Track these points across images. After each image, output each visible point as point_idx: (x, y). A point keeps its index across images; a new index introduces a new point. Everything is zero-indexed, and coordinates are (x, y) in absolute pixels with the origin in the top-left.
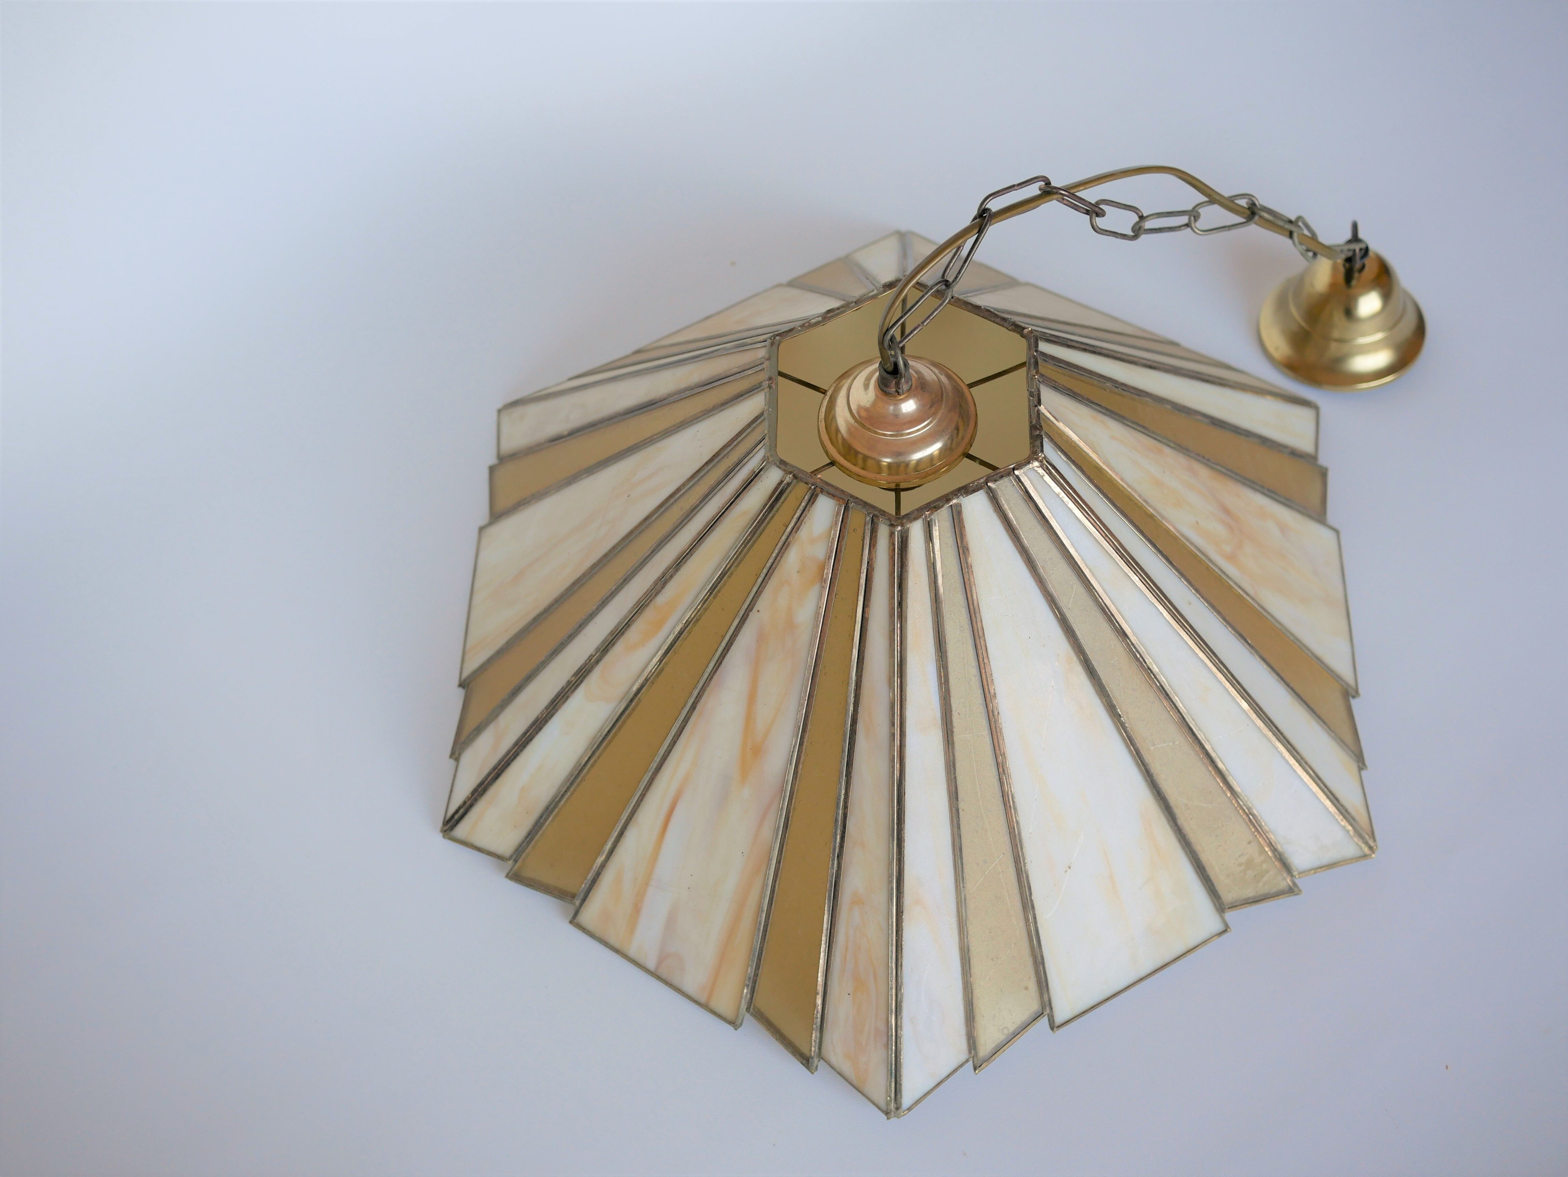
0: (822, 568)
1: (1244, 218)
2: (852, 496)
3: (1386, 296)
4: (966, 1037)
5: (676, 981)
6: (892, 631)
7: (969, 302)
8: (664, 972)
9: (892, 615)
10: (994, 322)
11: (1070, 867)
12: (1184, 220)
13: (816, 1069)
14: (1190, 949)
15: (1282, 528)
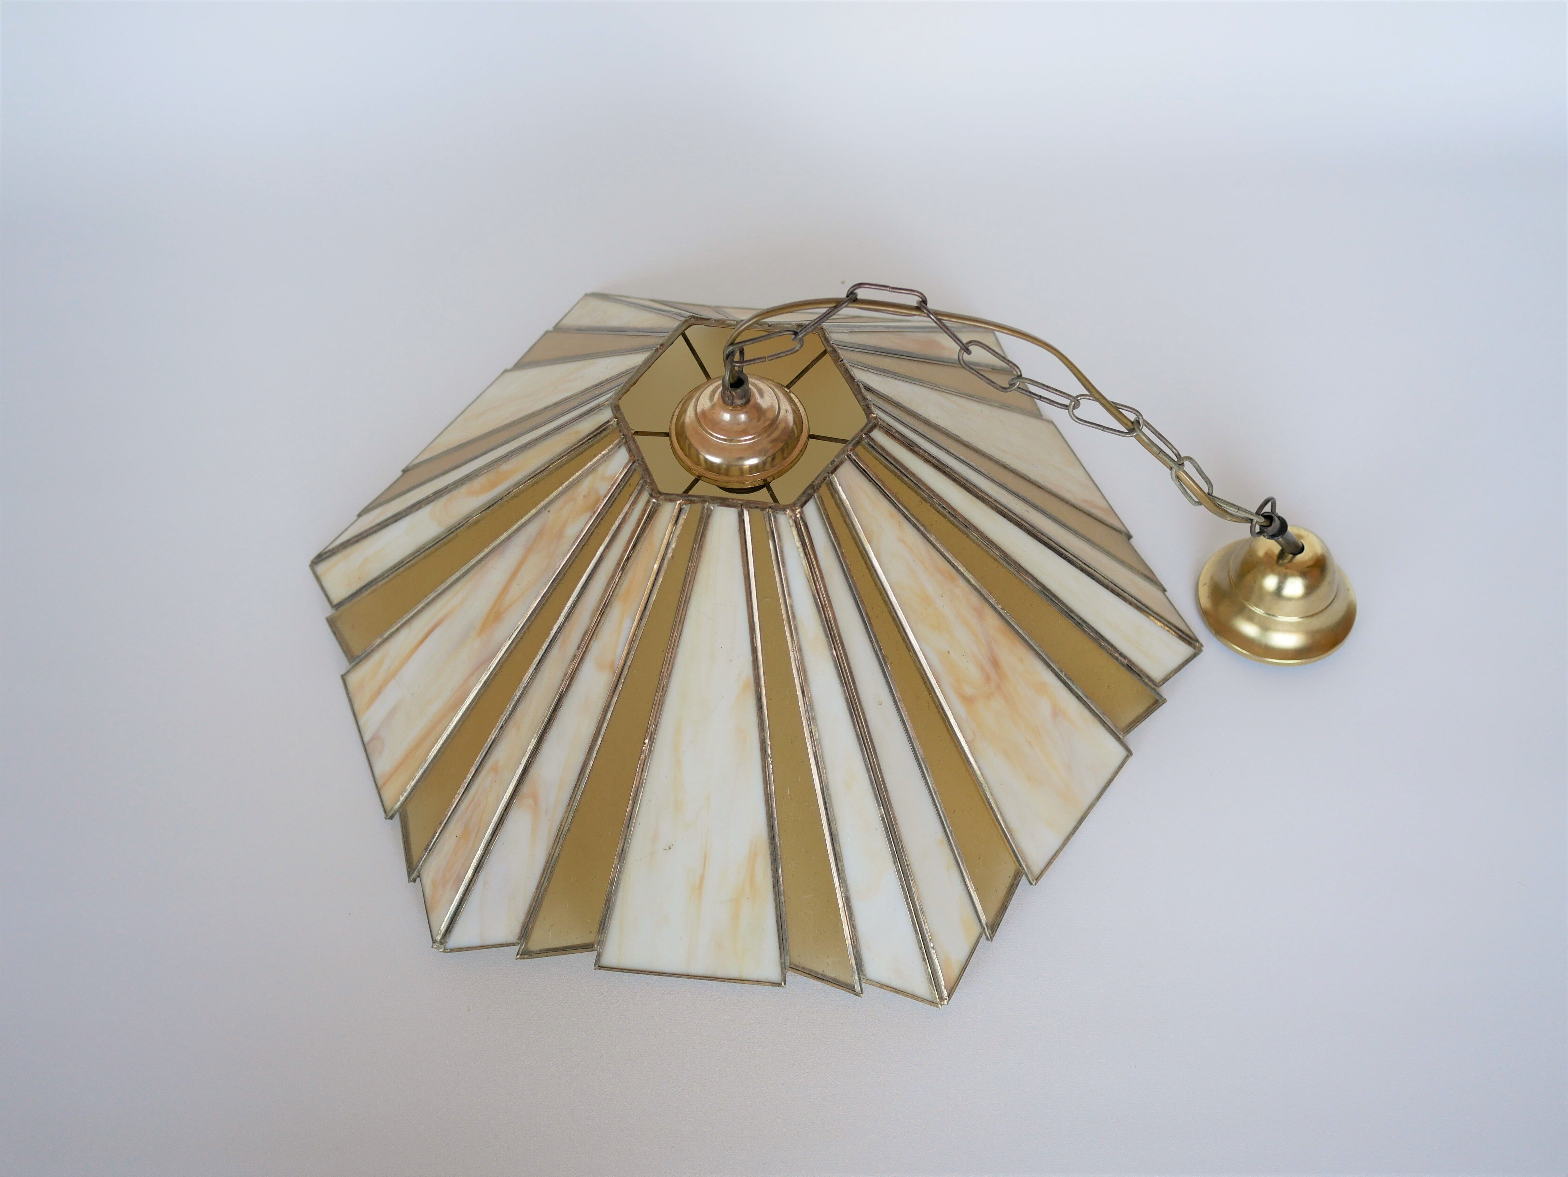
0: (597, 501)
1: (1127, 430)
2: (642, 458)
3: (1310, 589)
4: (521, 925)
5: (373, 759)
6: (613, 577)
7: (850, 371)
8: (370, 749)
9: (618, 564)
10: (855, 395)
11: (670, 848)
12: (1066, 402)
13: (414, 880)
14: (742, 979)
15: (1056, 713)
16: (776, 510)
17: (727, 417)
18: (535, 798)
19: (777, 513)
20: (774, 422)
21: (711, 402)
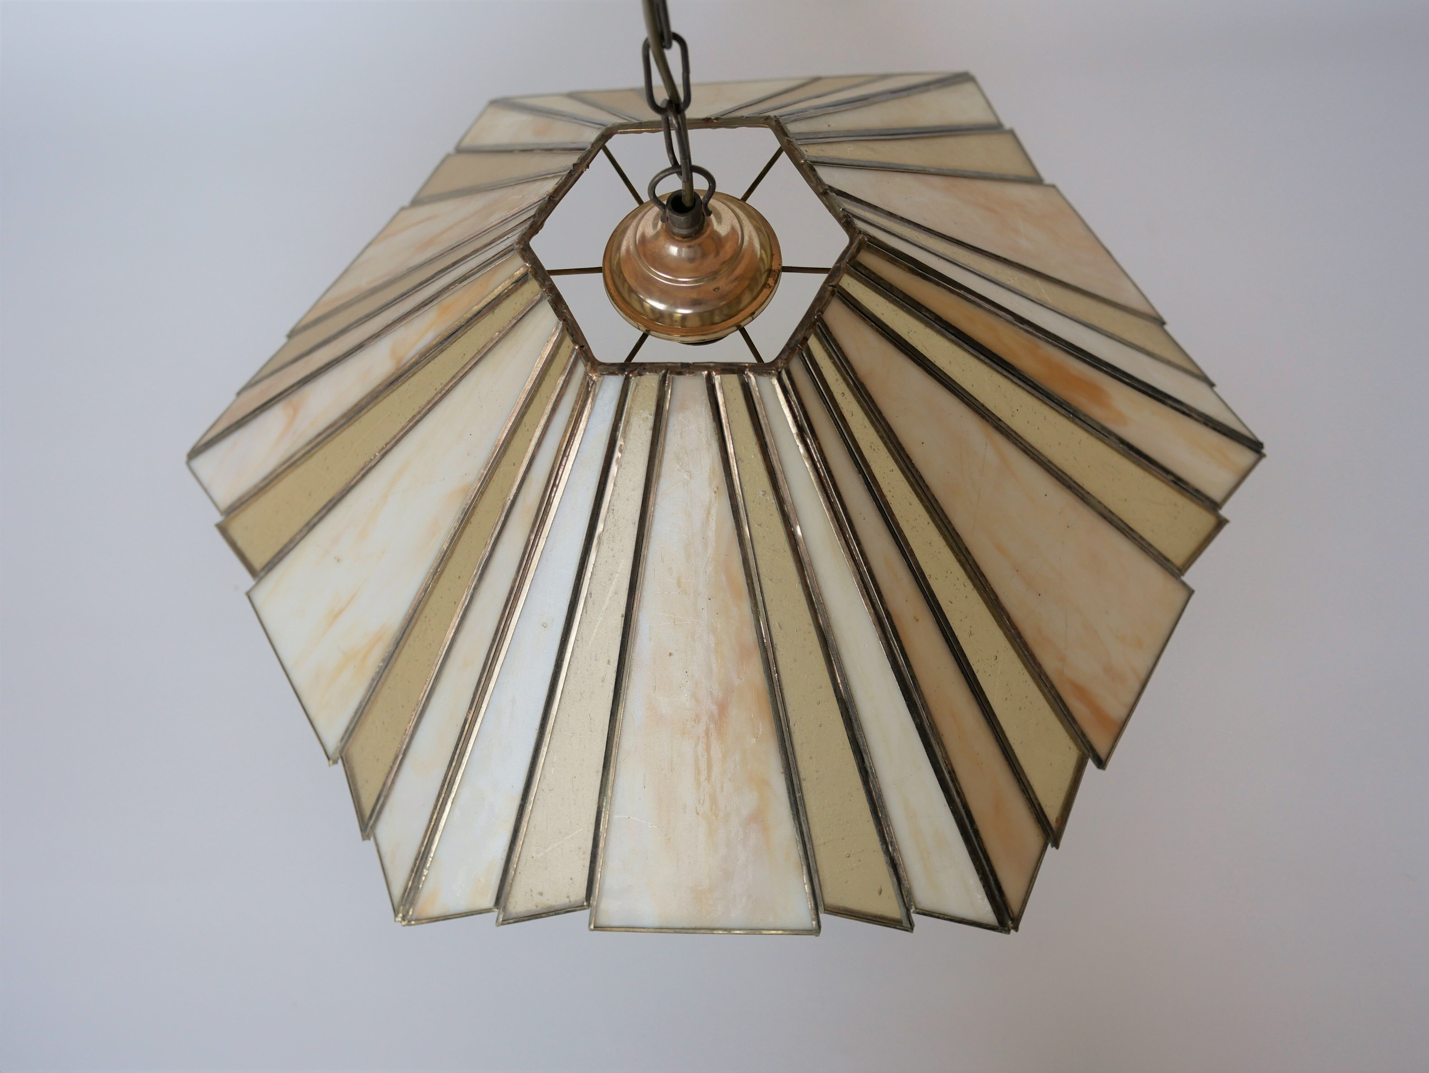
17: (674, 250)
20: (737, 254)
21: (654, 230)
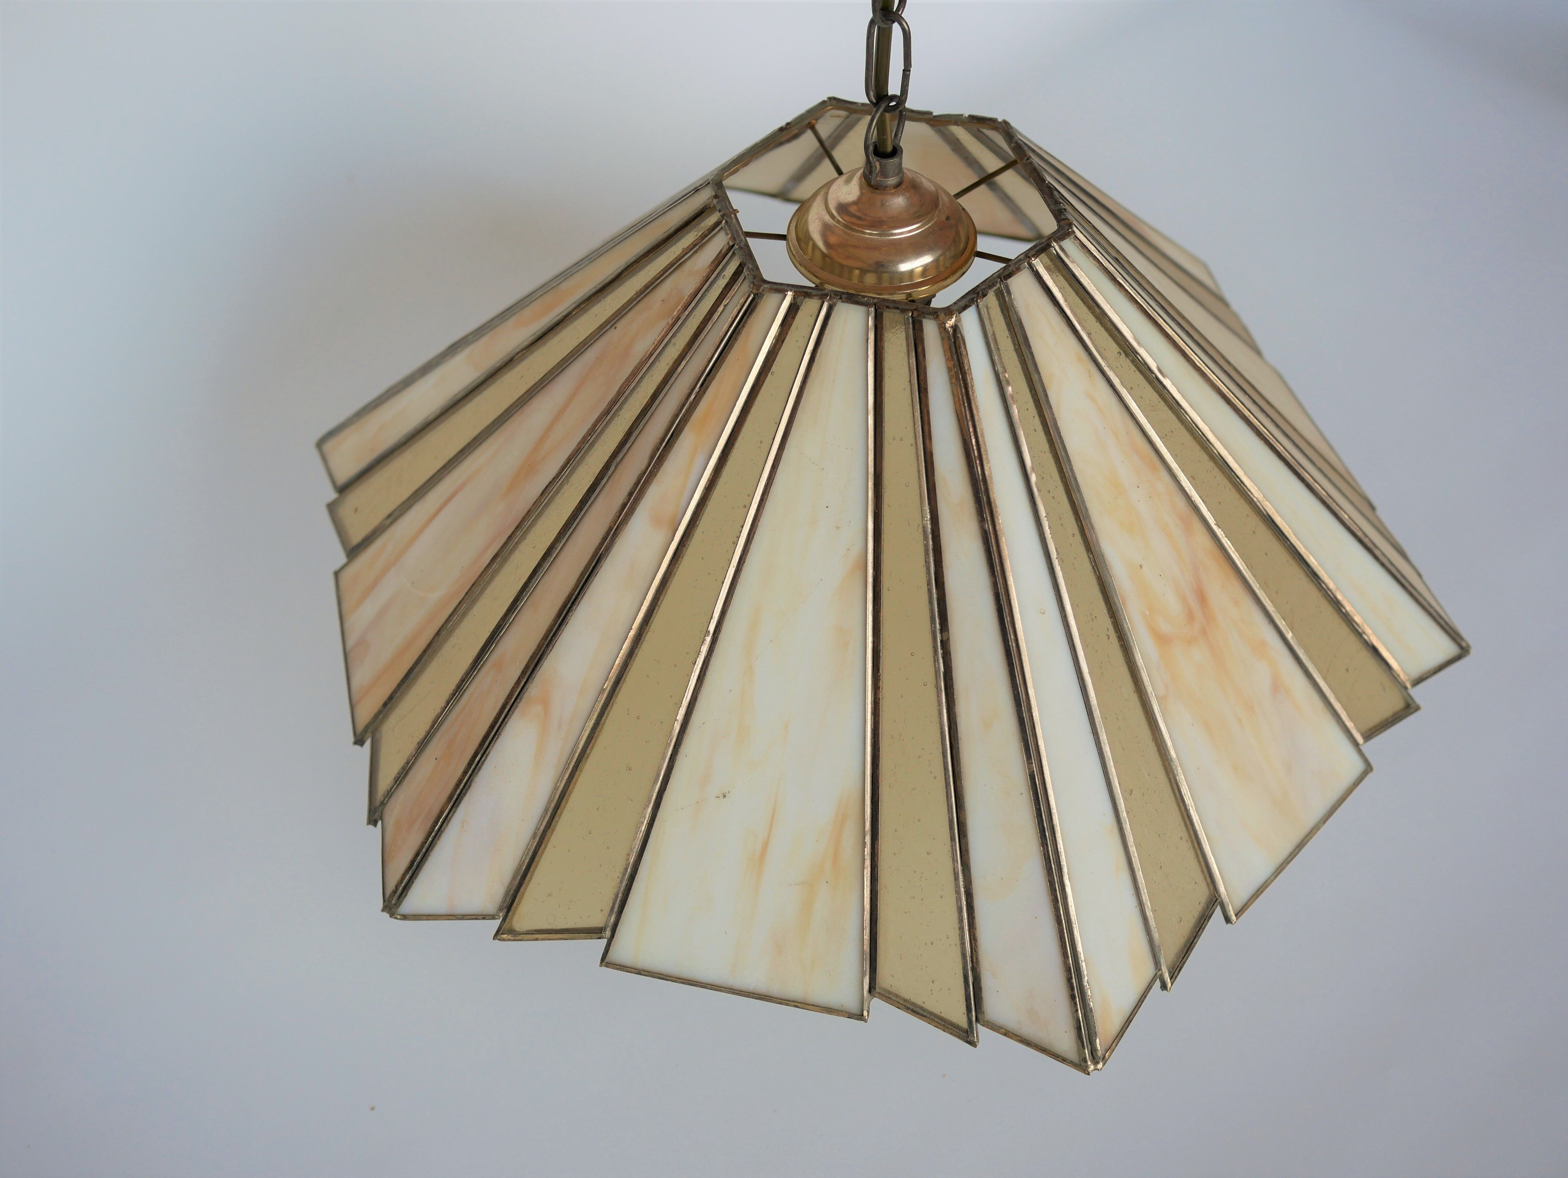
4: (505, 891)
5: (352, 671)
8: (351, 657)
13: (375, 823)
14: (808, 1002)
15: (1277, 687)
16: (923, 313)
18: (545, 703)
19: (924, 317)
